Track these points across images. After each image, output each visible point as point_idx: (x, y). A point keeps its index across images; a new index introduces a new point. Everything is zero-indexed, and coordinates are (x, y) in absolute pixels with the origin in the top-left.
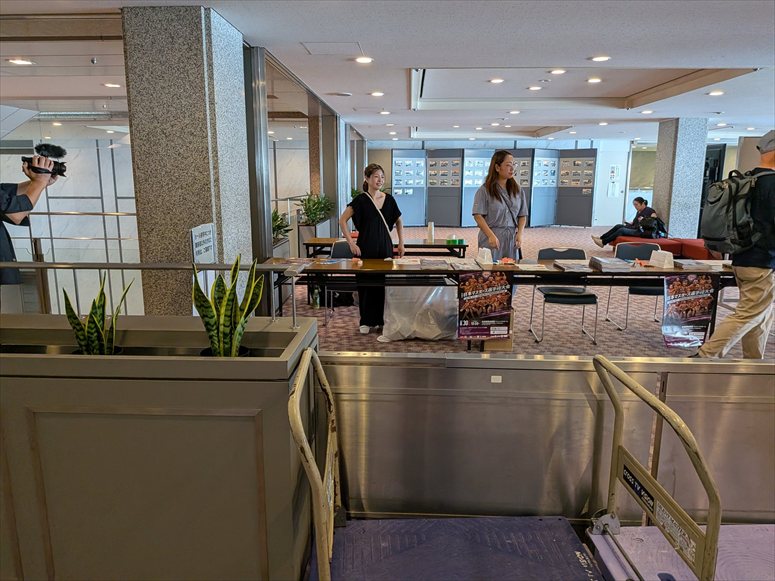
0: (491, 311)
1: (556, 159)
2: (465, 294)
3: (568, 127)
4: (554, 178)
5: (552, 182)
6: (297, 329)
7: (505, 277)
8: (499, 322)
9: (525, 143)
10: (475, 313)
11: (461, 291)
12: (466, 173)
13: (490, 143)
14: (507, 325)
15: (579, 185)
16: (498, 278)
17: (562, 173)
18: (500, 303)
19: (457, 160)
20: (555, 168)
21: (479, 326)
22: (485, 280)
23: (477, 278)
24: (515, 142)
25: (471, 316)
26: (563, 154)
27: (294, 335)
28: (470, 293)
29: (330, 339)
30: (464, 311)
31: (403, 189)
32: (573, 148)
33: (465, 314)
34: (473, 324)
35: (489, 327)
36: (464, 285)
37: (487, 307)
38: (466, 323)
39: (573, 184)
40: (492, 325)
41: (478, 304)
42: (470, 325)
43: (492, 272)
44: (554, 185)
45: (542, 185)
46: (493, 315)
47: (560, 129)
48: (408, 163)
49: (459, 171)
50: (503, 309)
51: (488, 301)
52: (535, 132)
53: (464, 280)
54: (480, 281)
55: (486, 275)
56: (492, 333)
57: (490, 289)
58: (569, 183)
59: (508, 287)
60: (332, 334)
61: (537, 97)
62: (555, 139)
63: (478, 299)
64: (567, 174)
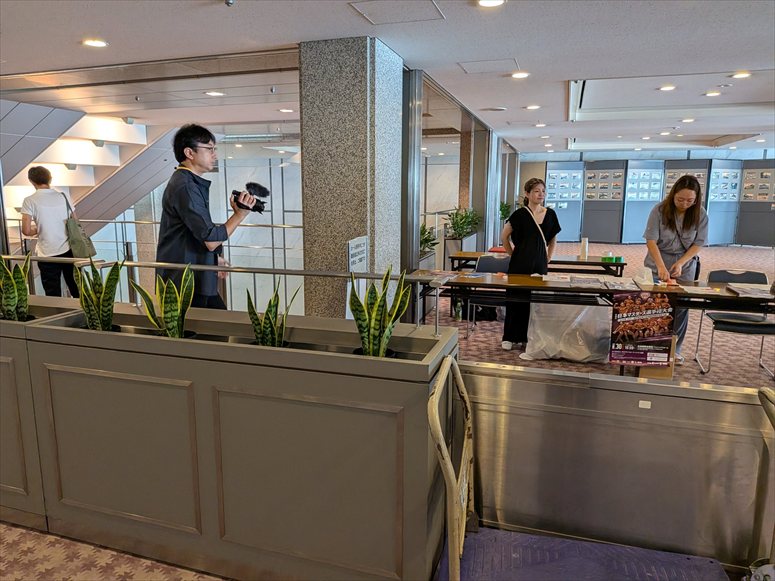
0: (649, 336)
1: (739, 171)
2: (620, 316)
3: (754, 135)
4: (736, 191)
5: (732, 196)
6: (439, 337)
7: (667, 300)
8: (657, 348)
9: (700, 152)
10: (630, 337)
11: (616, 312)
12: (629, 186)
13: (659, 153)
14: (668, 351)
15: (767, 199)
16: (658, 300)
17: (746, 185)
18: (660, 328)
19: (620, 172)
20: (737, 181)
21: (635, 350)
22: (643, 302)
23: (634, 299)
24: (689, 152)
25: (624, 340)
26: (747, 165)
27: (435, 342)
28: (625, 315)
29: (470, 353)
30: (618, 333)
31: (557, 202)
32: (762, 158)
33: (619, 337)
34: (627, 348)
35: (646, 352)
36: (619, 305)
37: (644, 331)
38: (619, 346)
39: (760, 199)
40: (649, 351)
41: (634, 327)
42: (623, 349)
43: (652, 293)
44: (736, 199)
45: (720, 199)
46: (651, 339)
47: (744, 137)
48: (563, 175)
49: (621, 184)
50: (664, 334)
51: (645, 324)
52: (713, 141)
53: (619, 301)
54: (638, 302)
55: (645, 296)
56: (648, 359)
57: (649, 312)
58: (754, 197)
59: (670, 310)
60: (474, 348)
61: (716, 104)
62: (738, 148)
63: (634, 321)
64: (752, 187)
